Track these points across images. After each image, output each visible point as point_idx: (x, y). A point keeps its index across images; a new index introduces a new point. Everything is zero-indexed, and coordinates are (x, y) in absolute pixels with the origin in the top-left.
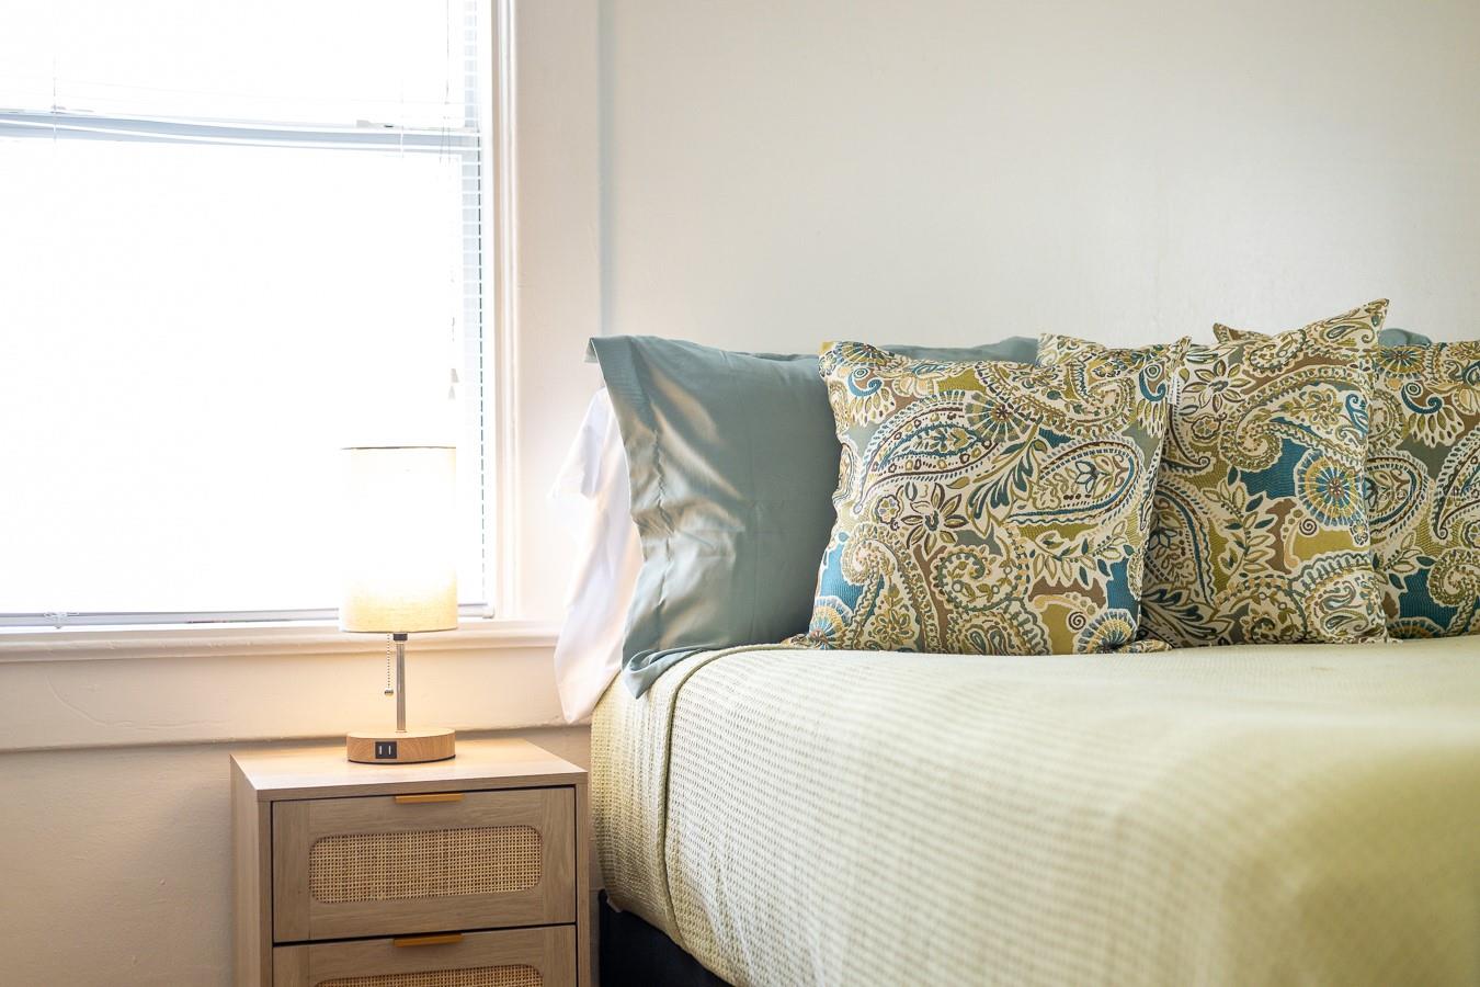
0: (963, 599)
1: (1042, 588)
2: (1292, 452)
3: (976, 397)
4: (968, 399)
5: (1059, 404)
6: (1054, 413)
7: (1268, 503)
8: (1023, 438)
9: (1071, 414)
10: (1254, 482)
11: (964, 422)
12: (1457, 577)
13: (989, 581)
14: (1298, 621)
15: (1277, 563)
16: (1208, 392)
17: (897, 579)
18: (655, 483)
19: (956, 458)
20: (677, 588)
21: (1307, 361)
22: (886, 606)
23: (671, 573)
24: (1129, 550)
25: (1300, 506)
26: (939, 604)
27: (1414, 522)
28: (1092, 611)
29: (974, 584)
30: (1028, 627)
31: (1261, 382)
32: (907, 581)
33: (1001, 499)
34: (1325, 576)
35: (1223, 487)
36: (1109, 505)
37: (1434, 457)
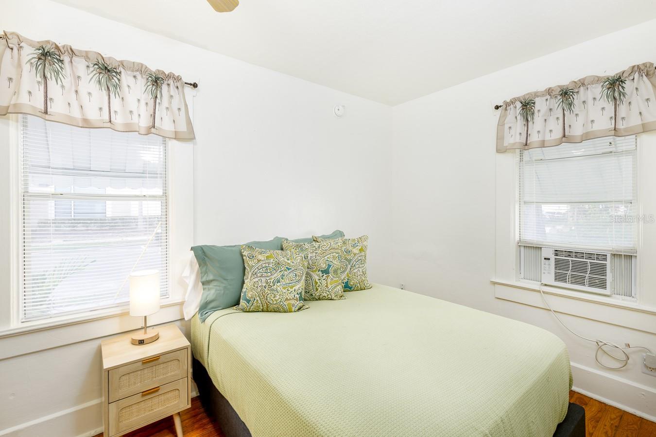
0: (271, 302)
1: (287, 299)
2: (329, 266)
3: (273, 260)
4: (272, 261)
5: (289, 262)
6: (289, 264)
7: (325, 276)
8: (283, 269)
9: (292, 264)
10: (323, 272)
11: (271, 266)
12: (353, 281)
13: (277, 298)
14: (330, 296)
15: (327, 286)
16: (314, 254)
17: (258, 298)
18: (206, 275)
19: (270, 274)
20: (210, 298)
21: (331, 249)
22: (256, 304)
23: (210, 294)
24: (302, 289)
25: (331, 276)
26: (267, 303)
27: (346, 272)
28: (296, 303)
29: (273, 299)
30: (284, 307)
31: (324, 253)
32: (260, 299)
33: (279, 282)
34: (335, 288)
35: (317, 272)
36: (299, 281)
37: (349, 261)
